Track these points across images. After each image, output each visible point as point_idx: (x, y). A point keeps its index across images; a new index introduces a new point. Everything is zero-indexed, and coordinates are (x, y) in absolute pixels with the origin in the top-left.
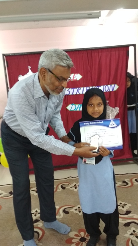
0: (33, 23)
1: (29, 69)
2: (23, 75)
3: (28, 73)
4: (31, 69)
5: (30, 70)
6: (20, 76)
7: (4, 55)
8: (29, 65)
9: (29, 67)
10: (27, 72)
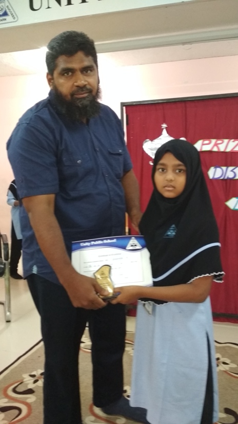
0: (181, 46)
1: (163, 129)
2: (152, 140)
3: (160, 137)
4: (166, 128)
5: (165, 132)
6: (146, 142)
7: (123, 105)
8: (164, 122)
9: (164, 126)
10: (160, 134)
